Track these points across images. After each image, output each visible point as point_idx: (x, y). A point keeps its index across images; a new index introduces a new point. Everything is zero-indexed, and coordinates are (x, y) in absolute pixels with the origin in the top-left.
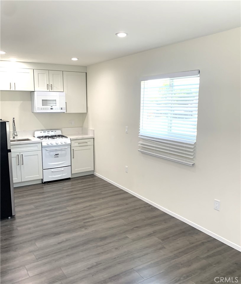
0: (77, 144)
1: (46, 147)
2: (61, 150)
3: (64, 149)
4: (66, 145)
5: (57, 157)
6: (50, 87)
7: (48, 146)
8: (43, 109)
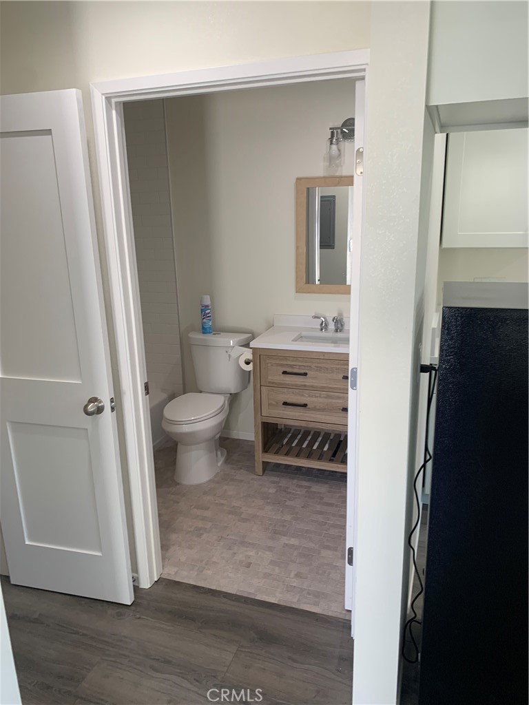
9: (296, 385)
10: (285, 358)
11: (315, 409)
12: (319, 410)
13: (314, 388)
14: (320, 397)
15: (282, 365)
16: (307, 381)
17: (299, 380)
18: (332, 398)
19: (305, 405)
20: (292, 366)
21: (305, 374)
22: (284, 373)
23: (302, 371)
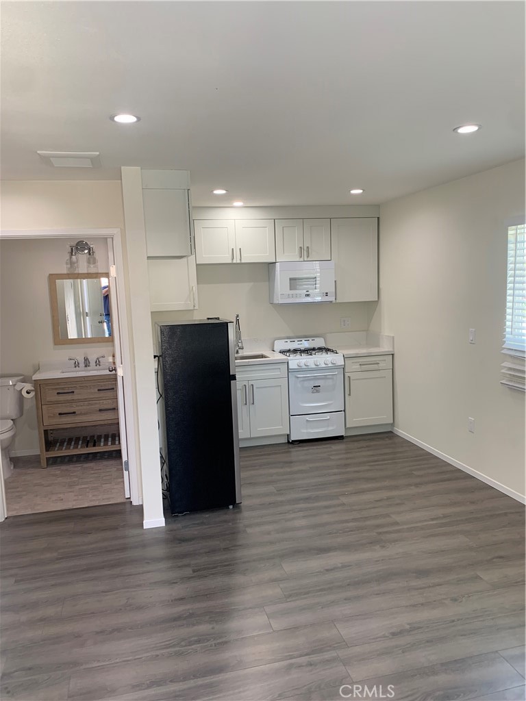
0: (357, 367)
1: (295, 371)
2: (325, 378)
3: (330, 377)
4: (335, 367)
5: (318, 391)
6: (305, 252)
7: (300, 370)
8: (291, 296)
9: (67, 400)
10: (58, 384)
11: (81, 414)
12: (84, 414)
13: (79, 401)
14: (84, 405)
15: (56, 389)
16: (75, 397)
17: (69, 397)
18: (92, 405)
19: (74, 413)
20: (63, 389)
21: (73, 392)
22: (58, 393)
23: (71, 391)
